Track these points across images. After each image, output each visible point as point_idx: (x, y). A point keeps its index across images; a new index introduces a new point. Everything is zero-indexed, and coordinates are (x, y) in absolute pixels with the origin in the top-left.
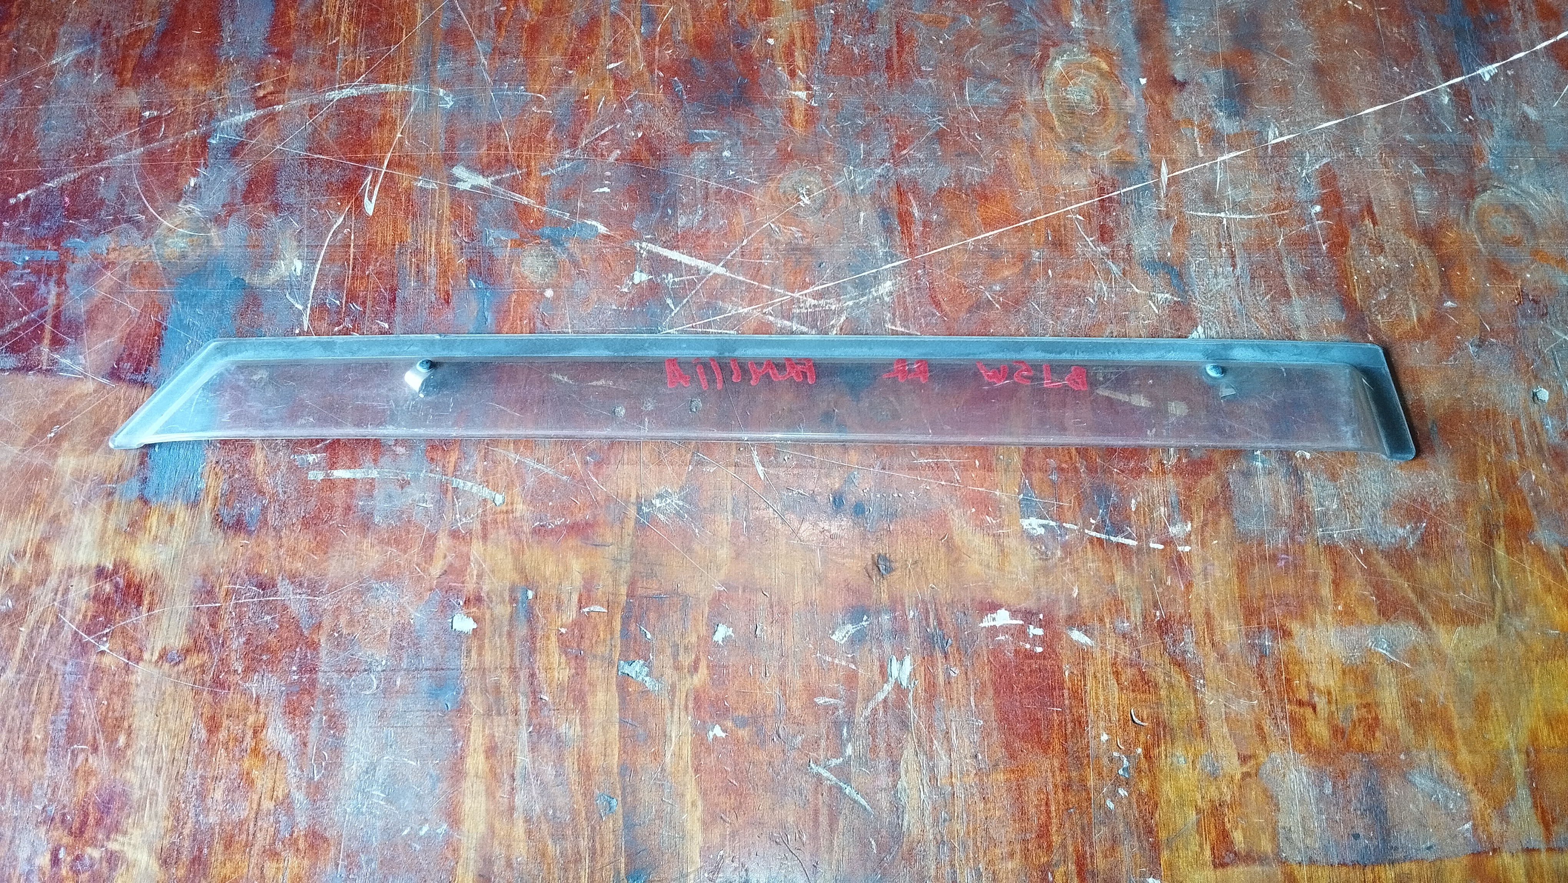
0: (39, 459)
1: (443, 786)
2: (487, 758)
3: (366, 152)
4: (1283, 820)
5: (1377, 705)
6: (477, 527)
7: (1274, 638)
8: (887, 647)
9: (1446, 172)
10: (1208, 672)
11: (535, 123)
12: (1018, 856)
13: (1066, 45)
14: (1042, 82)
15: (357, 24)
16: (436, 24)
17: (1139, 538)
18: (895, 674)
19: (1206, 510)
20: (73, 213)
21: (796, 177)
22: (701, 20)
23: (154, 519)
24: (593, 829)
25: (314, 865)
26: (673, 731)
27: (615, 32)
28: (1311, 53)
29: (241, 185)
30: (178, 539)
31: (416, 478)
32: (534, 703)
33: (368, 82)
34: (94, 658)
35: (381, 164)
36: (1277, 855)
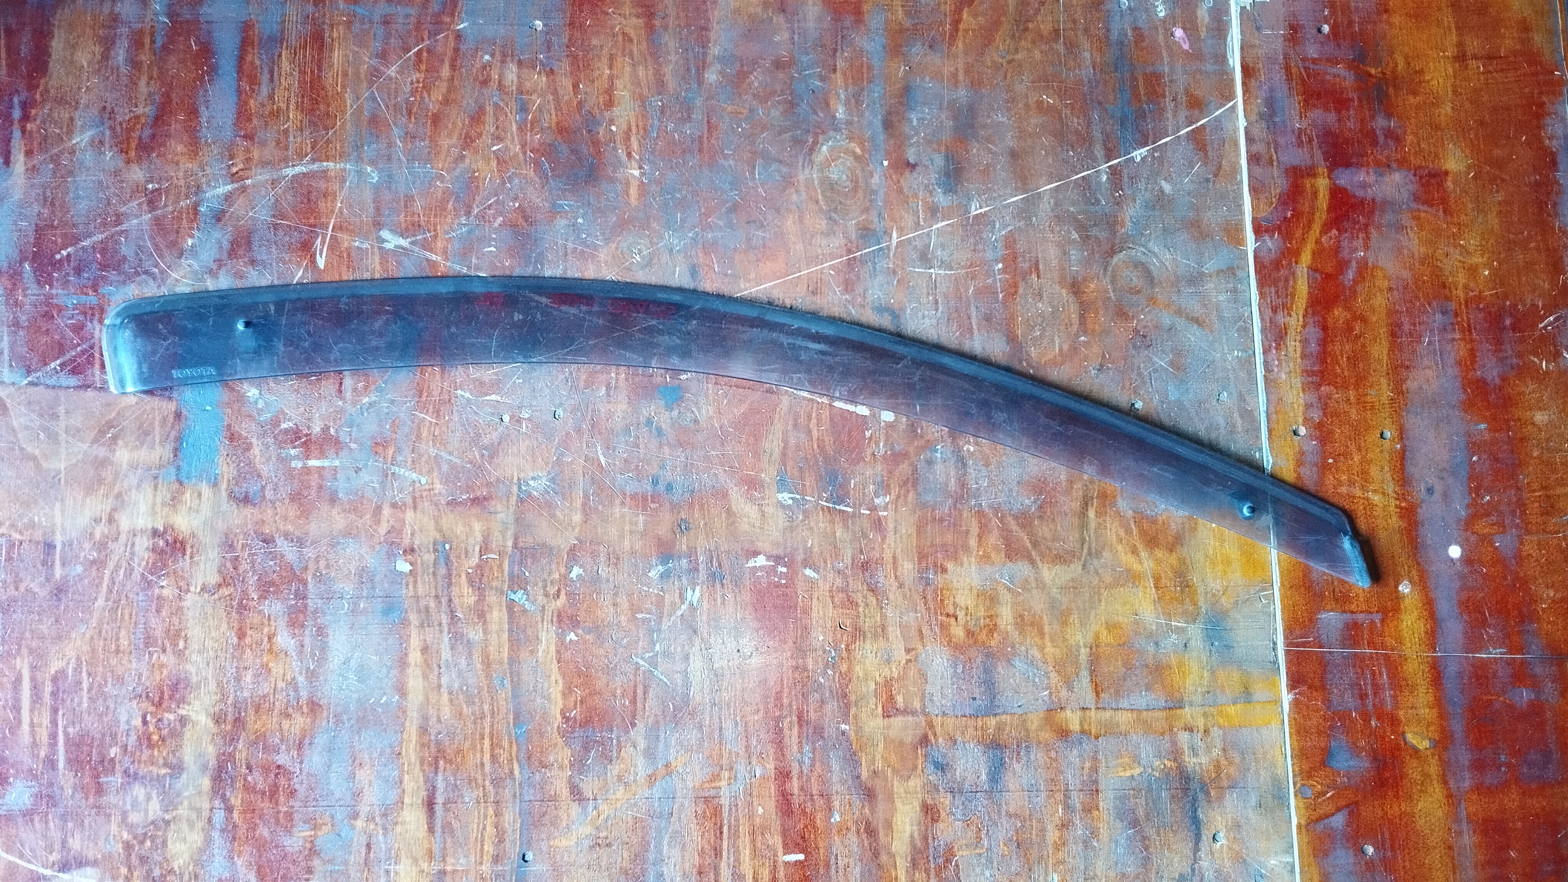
0: (101, 452)
1: (394, 672)
2: (422, 654)
3: (315, 218)
4: (929, 689)
5: (997, 616)
6: (409, 500)
7: (936, 573)
8: (684, 580)
9: (1097, 238)
10: (891, 597)
11: (439, 195)
12: (761, 714)
13: (831, 133)
14: (811, 162)
15: (302, 111)
16: (361, 112)
17: (854, 507)
18: (689, 599)
19: (901, 487)
20: (104, 267)
21: (631, 239)
22: (561, 110)
23: (188, 495)
24: (492, 698)
25: (314, 722)
26: (543, 637)
27: (497, 120)
28: (1010, 141)
29: (226, 245)
30: (206, 509)
31: (366, 466)
32: (452, 619)
33: (313, 160)
34: (157, 591)
35: (327, 228)
36: (923, 711)
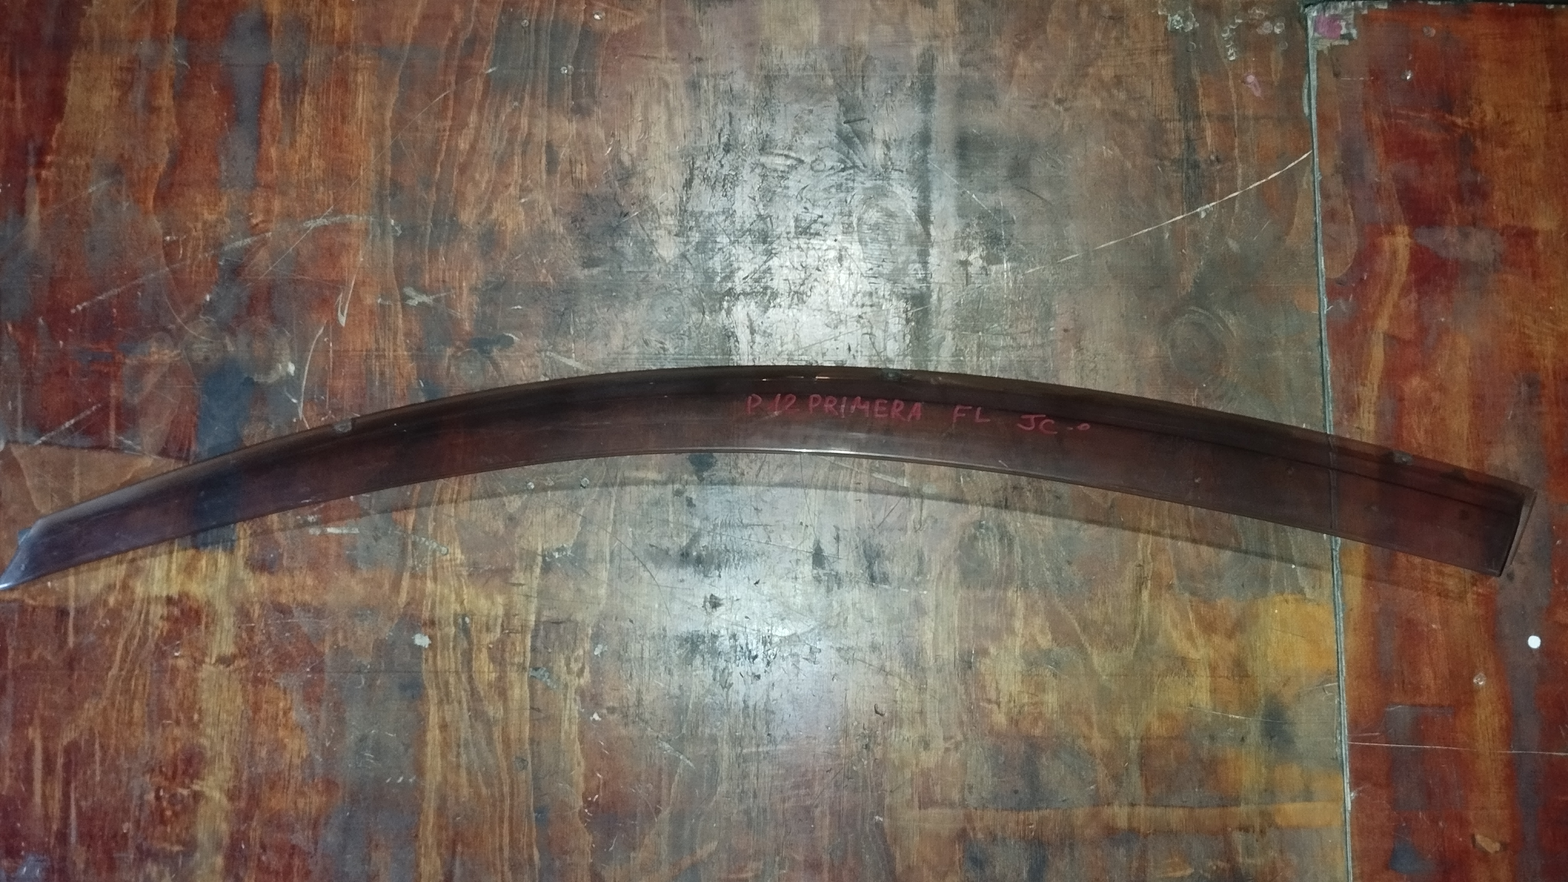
1: (412, 750)
2: (441, 732)
3: (337, 273)
6: (429, 572)
9: (1157, 300)
11: (465, 249)
15: (324, 160)
19: (943, 565)
20: (120, 323)
23: (203, 562)
24: (512, 780)
25: (329, 801)
26: (566, 715)
27: (525, 170)
29: (244, 301)
30: (222, 579)
31: (386, 534)
33: (336, 213)
34: (171, 662)
35: (349, 284)
36: (962, 803)
